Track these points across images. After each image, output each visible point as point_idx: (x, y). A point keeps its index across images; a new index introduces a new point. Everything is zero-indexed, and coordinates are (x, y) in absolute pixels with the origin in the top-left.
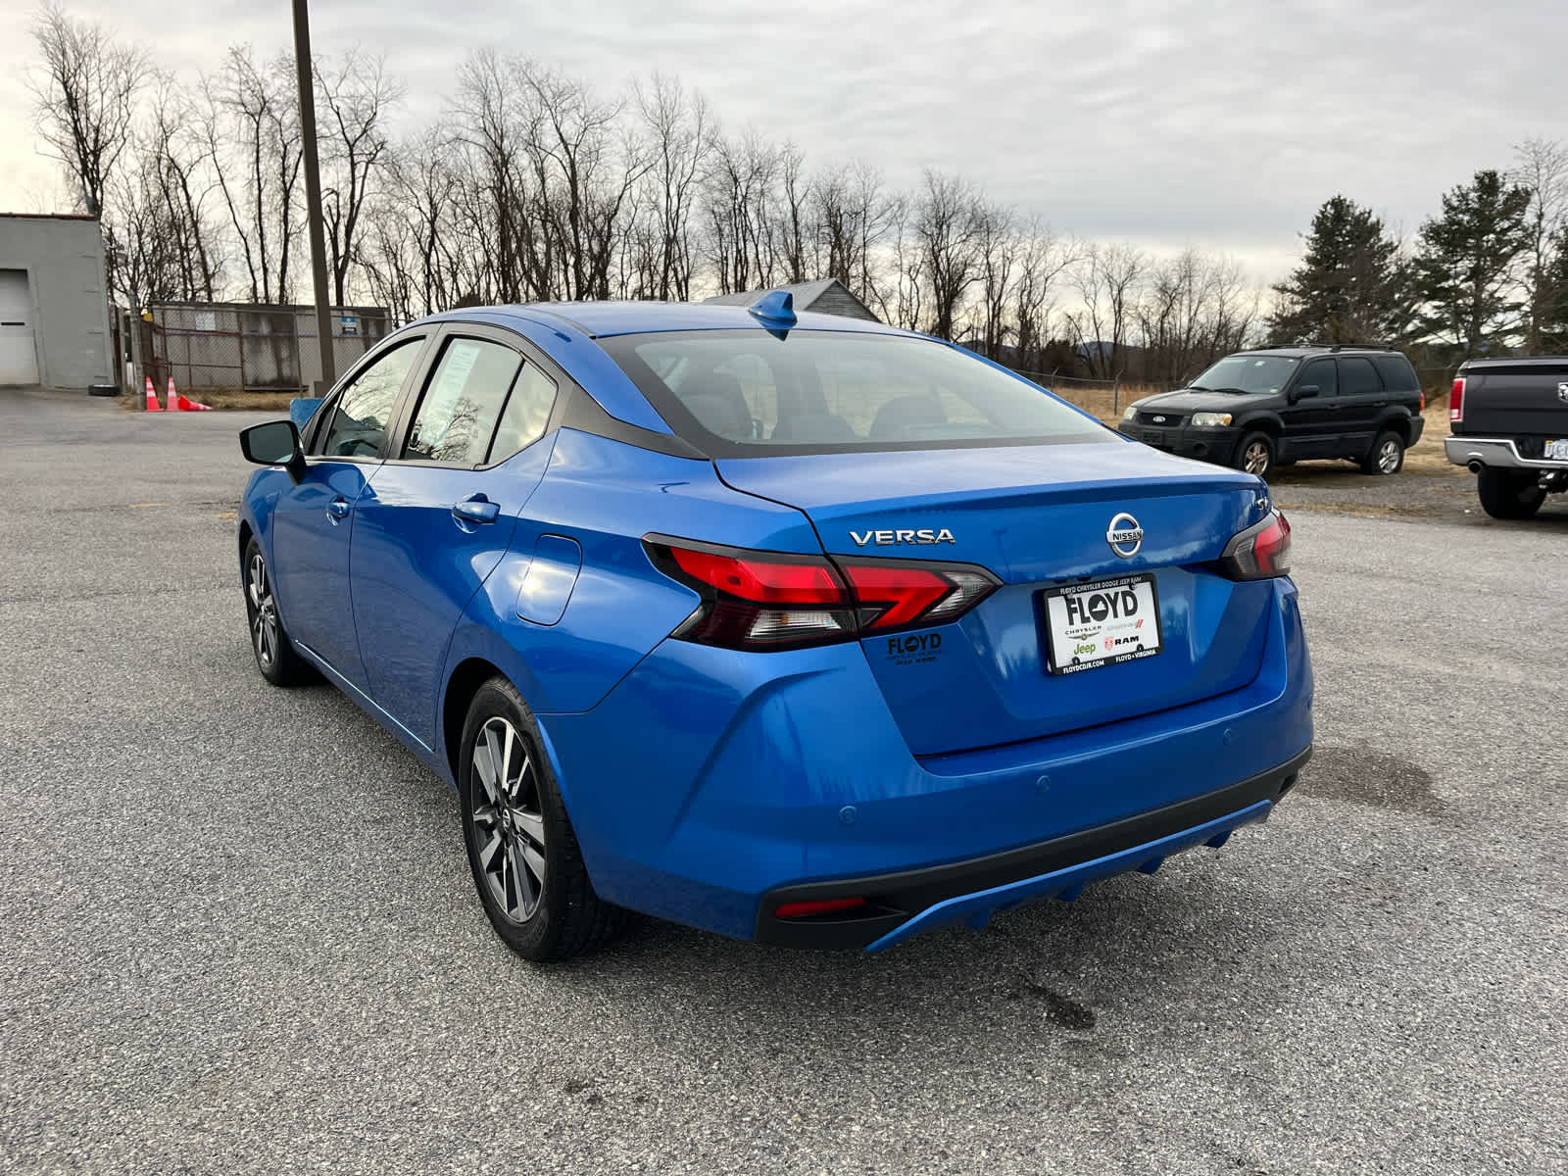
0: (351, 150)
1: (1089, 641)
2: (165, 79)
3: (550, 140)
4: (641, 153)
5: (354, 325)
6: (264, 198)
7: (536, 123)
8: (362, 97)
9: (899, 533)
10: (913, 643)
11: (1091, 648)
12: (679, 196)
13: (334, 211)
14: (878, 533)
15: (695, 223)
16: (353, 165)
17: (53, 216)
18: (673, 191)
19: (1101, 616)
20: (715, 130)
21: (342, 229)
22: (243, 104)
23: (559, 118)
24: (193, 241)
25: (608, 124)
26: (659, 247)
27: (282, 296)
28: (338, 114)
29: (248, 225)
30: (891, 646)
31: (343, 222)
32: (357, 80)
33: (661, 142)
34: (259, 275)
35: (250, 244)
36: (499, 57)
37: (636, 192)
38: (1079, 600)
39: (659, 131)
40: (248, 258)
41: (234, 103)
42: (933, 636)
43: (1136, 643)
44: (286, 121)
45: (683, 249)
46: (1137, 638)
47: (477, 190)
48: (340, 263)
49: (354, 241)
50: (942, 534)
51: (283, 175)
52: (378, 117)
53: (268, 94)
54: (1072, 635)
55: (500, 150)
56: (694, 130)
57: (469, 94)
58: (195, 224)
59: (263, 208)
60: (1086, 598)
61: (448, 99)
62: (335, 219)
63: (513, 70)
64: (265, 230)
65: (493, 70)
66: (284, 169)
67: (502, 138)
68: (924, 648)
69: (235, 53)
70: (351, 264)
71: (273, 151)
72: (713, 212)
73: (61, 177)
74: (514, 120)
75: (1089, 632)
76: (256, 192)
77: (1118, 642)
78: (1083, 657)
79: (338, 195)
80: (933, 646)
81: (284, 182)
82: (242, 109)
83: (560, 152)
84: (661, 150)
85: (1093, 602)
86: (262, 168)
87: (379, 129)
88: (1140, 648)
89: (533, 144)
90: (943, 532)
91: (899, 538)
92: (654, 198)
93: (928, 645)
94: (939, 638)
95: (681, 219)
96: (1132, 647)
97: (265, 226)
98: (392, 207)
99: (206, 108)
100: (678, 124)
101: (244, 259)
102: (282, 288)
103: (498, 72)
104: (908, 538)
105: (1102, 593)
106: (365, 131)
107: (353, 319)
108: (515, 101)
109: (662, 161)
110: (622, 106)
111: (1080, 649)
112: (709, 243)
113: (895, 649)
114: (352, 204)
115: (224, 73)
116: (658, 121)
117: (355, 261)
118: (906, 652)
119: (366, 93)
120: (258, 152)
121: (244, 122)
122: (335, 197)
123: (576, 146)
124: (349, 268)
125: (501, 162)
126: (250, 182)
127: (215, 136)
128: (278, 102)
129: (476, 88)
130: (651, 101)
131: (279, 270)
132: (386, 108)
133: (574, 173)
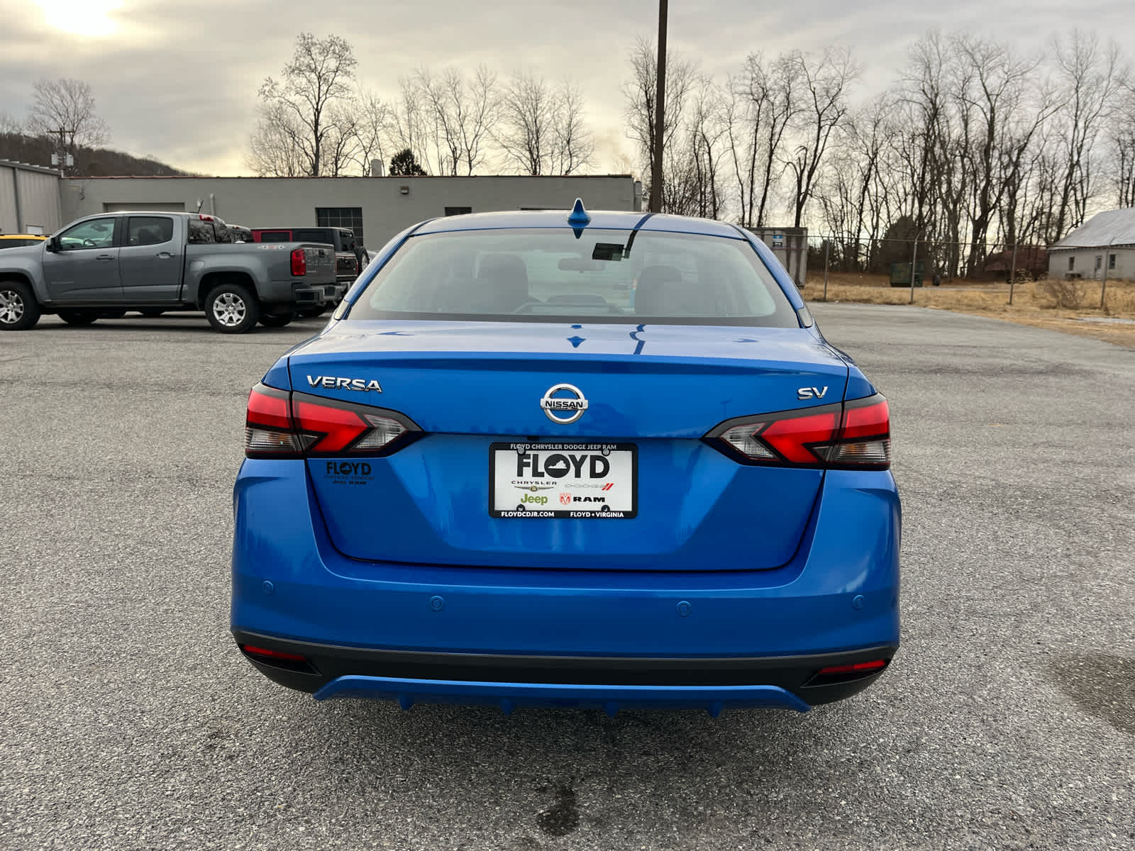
0: (820, 118)
1: (540, 493)
2: (705, 81)
3: (975, 92)
4: (1054, 97)
5: (780, 240)
6: (757, 156)
7: (967, 80)
8: (834, 79)
9: (339, 380)
10: (347, 468)
11: (543, 500)
12: (1086, 128)
13: (803, 162)
14: (325, 378)
15: (1100, 149)
16: (820, 128)
17: (609, 176)
18: (1081, 124)
19: (559, 474)
20: (1126, 72)
21: (806, 173)
22: (752, 94)
23: (985, 75)
24: (709, 189)
25: (1028, 75)
26: (1063, 171)
27: (759, 221)
28: (814, 93)
29: (745, 175)
30: (329, 468)
31: (808, 168)
32: (831, 67)
33: (1074, 85)
34: (747, 208)
35: (745, 187)
36: (943, 33)
37: (1046, 127)
38: (536, 457)
39: (1073, 77)
40: (742, 198)
41: (746, 93)
42: (363, 465)
43: (601, 504)
44: (777, 102)
45: (1085, 174)
46: (603, 500)
47: (913, 137)
48: (801, 197)
49: (813, 181)
50: (370, 384)
51: (771, 140)
52: (842, 92)
53: (769, 85)
54: (520, 485)
55: (934, 104)
56: (1105, 73)
57: (915, 65)
58: (712, 177)
59: (756, 163)
60: (543, 456)
61: (899, 72)
62: (802, 167)
63: (953, 43)
64: (755, 178)
65: (937, 45)
66: (772, 135)
67: (936, 95)
68: (356, 473)
69: (751, 60)
70: (808, 197)
71: (767, 124)
72: (1118, 141)
73: (639, 151)
74: (949, 81)
75: (540, 485)
76: (752, 153)
77: (577, 499)
78: (528, 506)
79: (807, 150)
80: (363, 473)
81: (771, 145)
82: (751, 97)
83: (983, 103)
84: (1073, 92)
85: (551, 461)
86: (758, 135)
87: (841, 101)
88: (605, 508)
89: (962, 98)
90: (372, 382)
91: (338, 384)
92: (1062, 132)
93: (360, 470)
94: (369, 466)
95: (1085, 148)
96: (597, 506)
97: (755, 175)
98: (848, 155)
99: (729, 99)
100: (1092, 69)
101: (740, 198)
102: (760, 217)
103: (940, 47)
104: (344, 384)
105: (566, 454)
106: (832, 102)
107: (781, 236)
108: (951, 66)
109: (1073, 101)
110: (1043, 58)
111: (527, 499)
112: (1113, 166)
113: (332, 471)
114: (815, 156)
115: (742, 74)
116: (1073, 69)
117: (811, 196)
118: (341, 475)
119: (837, 76)
120: (757, 126)
121: (751, 106)
122: (804, 151)
123: (997, 95)
124: (807, 201)
125: (934, 114)
126: (750, 147)
127: (733, 117)
128: (774, 90)
129: (921, 60)
130: (1068, 52)
131: (760, 204)
132: (849, 84)
133: (993, 118)
